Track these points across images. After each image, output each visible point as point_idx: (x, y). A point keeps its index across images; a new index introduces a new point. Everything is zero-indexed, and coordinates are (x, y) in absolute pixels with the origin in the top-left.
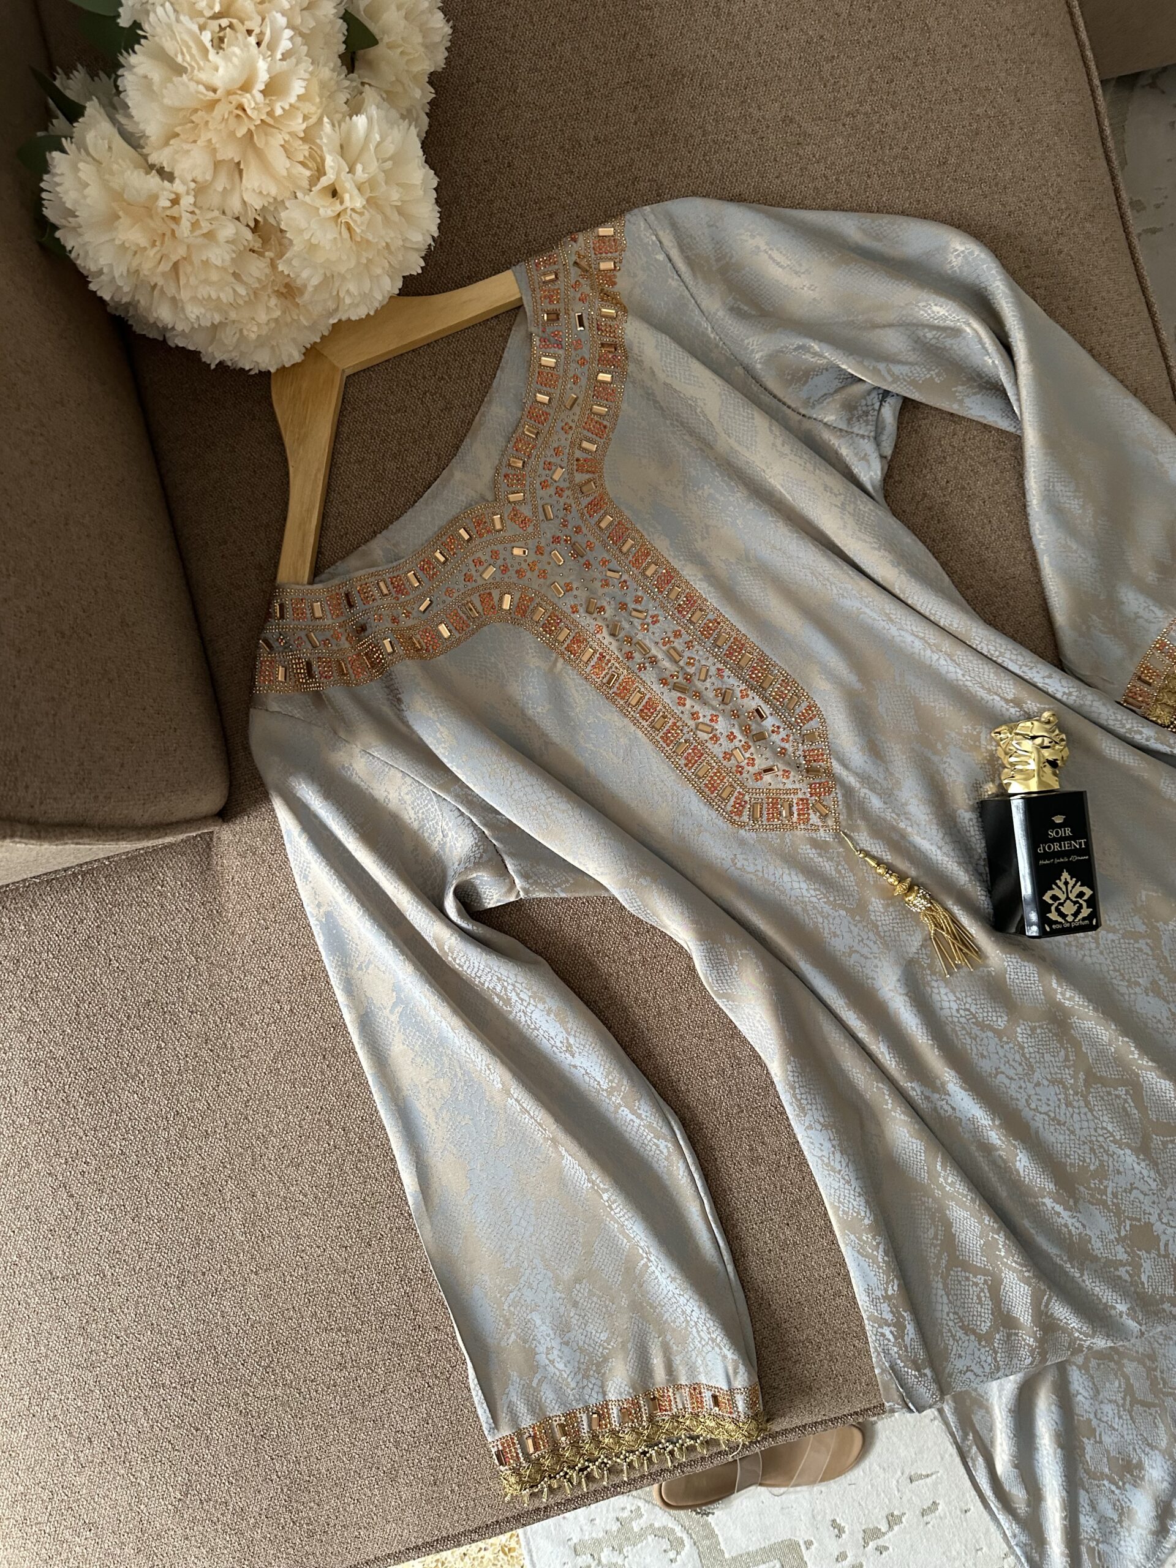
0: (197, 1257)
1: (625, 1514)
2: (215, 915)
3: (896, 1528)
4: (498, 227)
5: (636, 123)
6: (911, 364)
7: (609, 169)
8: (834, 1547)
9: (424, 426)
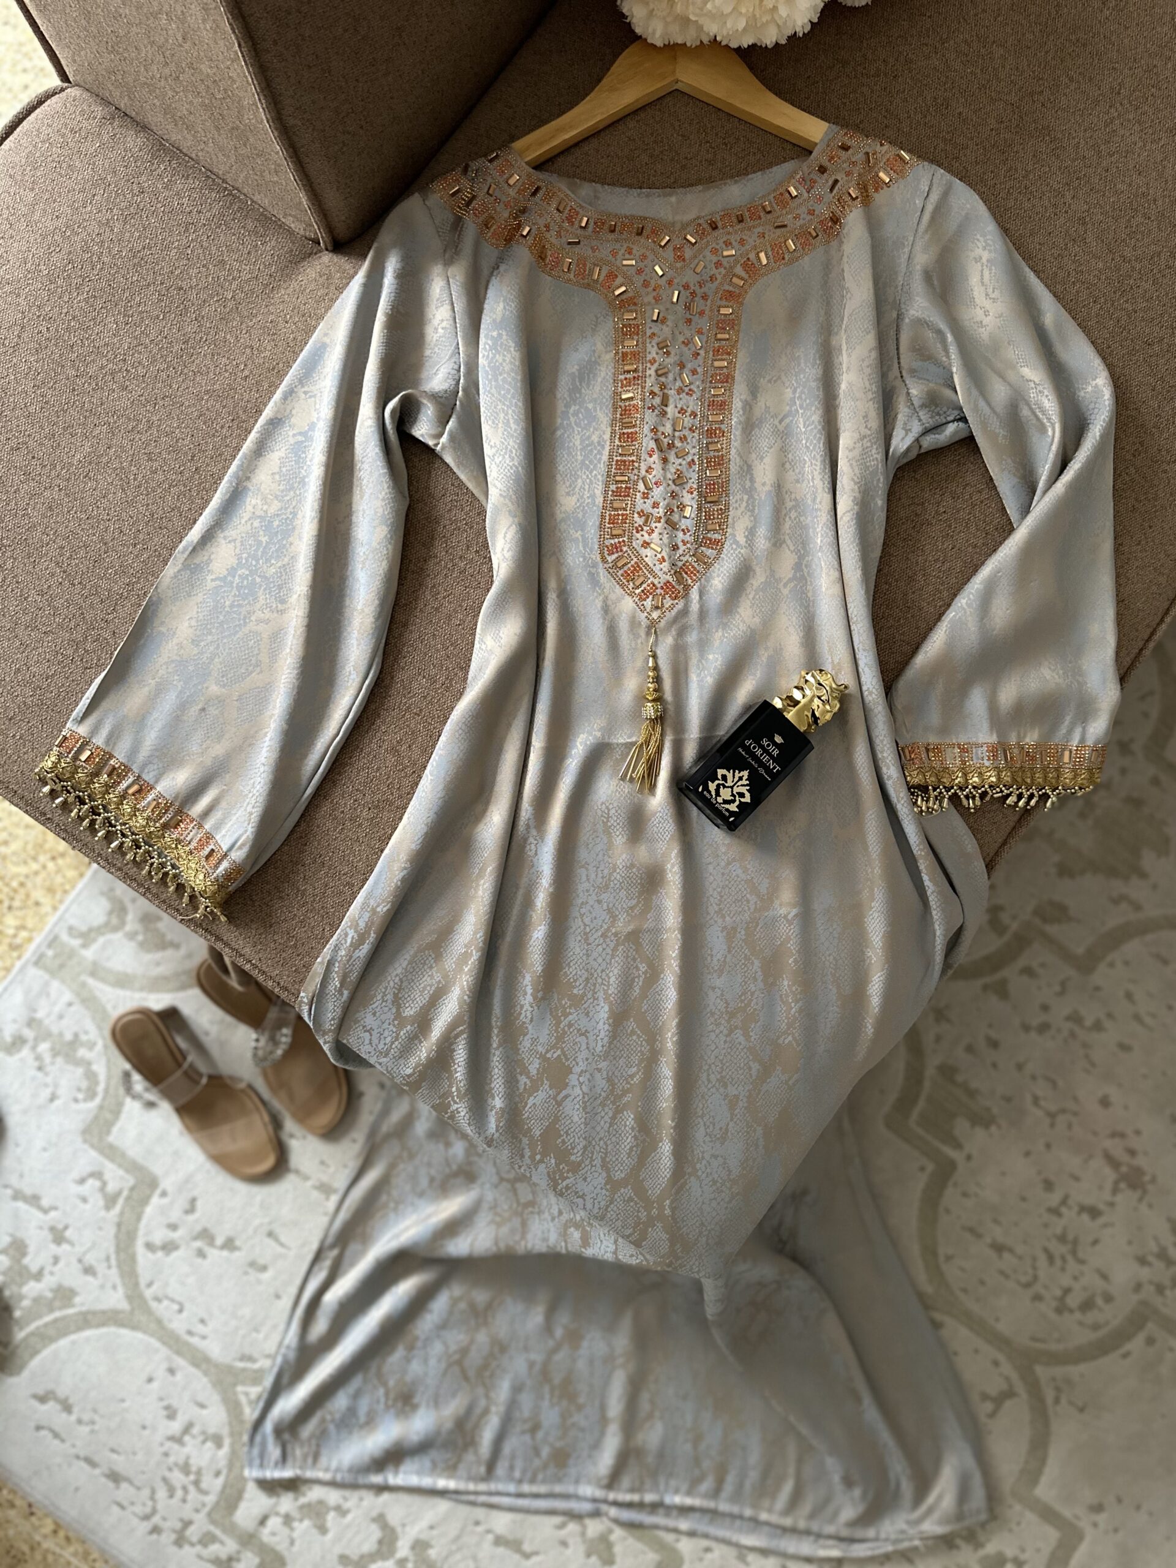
0: (41, 444)
1: (84, 1038)
2: (270, 288)
3: (225, 1253)
4: (850, 102)
5: (992, 130)
6: (994, 412)
7: (948, 137)
8: (175, 1215)
9: (686, 158)
